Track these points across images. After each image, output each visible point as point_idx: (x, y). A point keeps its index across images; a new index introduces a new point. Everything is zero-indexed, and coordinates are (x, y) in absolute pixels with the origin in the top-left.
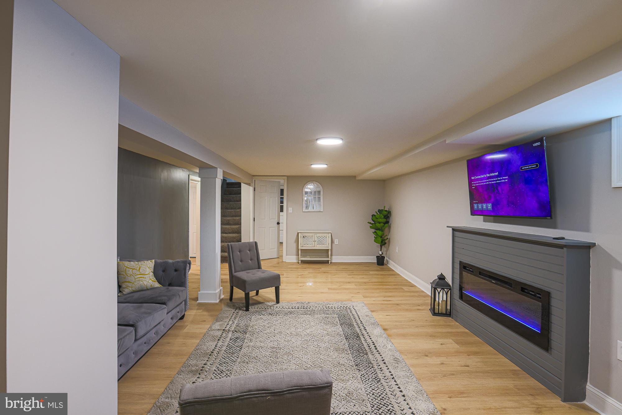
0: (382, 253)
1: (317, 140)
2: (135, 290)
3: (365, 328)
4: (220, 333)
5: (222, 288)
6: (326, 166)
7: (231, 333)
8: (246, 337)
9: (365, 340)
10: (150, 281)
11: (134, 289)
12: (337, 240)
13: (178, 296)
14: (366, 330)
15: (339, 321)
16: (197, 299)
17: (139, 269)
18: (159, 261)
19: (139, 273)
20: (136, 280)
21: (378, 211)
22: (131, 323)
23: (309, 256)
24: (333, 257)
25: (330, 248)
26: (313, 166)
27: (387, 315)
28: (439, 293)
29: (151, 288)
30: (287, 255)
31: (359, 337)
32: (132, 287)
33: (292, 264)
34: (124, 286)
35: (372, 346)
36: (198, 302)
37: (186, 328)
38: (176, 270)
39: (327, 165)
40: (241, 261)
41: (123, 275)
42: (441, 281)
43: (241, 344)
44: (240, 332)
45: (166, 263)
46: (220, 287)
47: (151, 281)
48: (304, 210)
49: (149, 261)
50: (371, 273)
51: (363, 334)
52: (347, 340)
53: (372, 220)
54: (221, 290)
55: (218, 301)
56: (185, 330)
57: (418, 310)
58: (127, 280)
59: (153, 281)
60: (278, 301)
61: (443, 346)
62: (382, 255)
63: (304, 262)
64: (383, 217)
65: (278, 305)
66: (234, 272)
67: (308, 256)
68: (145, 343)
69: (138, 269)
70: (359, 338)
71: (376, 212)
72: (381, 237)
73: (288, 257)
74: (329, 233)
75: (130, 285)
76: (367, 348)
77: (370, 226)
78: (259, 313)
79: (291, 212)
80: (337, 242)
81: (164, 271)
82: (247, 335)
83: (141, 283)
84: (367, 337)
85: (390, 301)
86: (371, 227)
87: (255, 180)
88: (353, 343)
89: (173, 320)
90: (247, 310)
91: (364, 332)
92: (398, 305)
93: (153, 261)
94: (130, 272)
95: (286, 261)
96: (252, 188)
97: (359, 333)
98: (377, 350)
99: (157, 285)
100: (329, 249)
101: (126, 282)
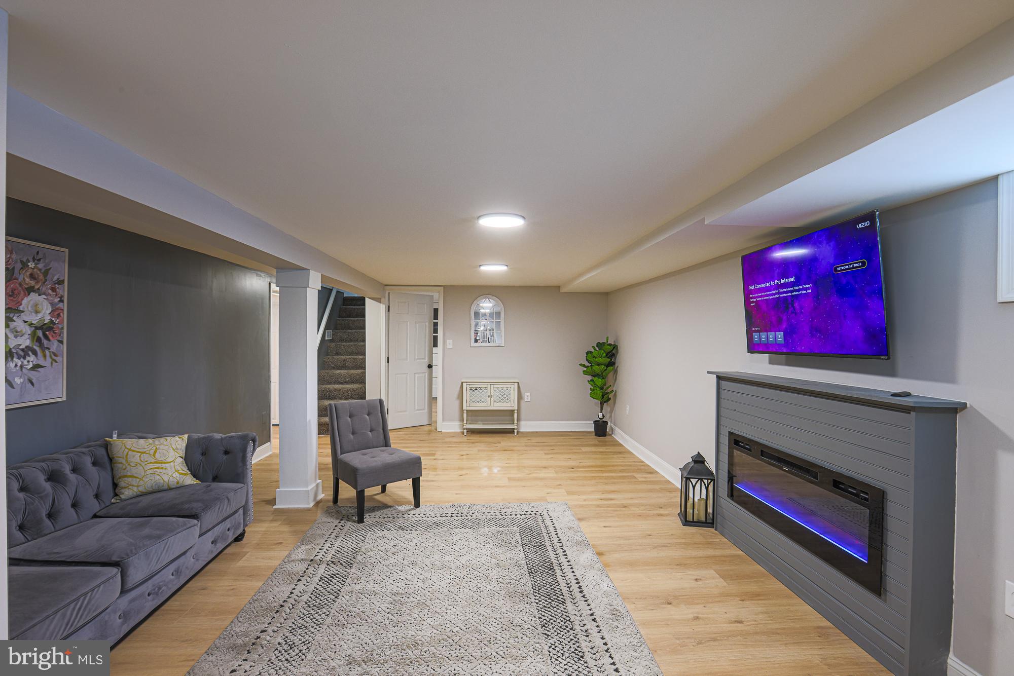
0: (603, 416)
1: (479, 217)
2: (144, 491)
3: (565, 551)
4: (305, 565)
5: (319, 481)
6: (505, 268)
7: (323, 566)
8: (351, 573)
9: (563, 575)
10: (176, 475)
11: (141, 489)
12: (529, 394)
13: (226, 501)
14: (566, 555)
15: (521, 539)
16: (273, 502)
17: (155, 452)
18: (195, 436)
19: (153, 460)
20: (148, 473)
21: (597, 346)
22: (115, 558)
23: (482, 421)
24: (522, 423)
25: (516, 408)
26: (483, 268)
27: (605, 527)
28: (694, 487)
29: (178, 486)
30: (443, 421)
31: (553, 569)
32: (138, 486)
33: (453, 435)
34: (122, 484)
35: (575, 587)
36: (275, 507)
37: (244, 559)
38: (226, 452)
39: (507, 266)
40: (353, 434)
41: (122, 463)
42: (698, 466)
43: (338, 588)
44: (341, 564)
45: (209, 439)
46: (316, 480)
47: (178, 475)
48: (473, 344)
49: (177, 438)
50: (585, 449)
51: (560, 564)
52: (530, 575)
53: (587, 360)
54: (317, 485)
55: (311, 505)
56: (241, 563)
57: (659, 515)
58: (129, 474)
59: (181, 474)
60: (417, 504)
61: (700, 582)
62: (603, 419)
63: (472, 432)
64: (605, 354)
65: (417, 511)
66: (340, 453)
67: (480, 422)
68: (149, 595)
69: (152, 452)
70: (553, 572)
71: (593, 347)
72: (602, 388)
73: (444, 423)
74: (514, 382)
75: (134, 482)
76: (565, 590)
77: (584, 371)
78: (382, 526)
79: (451, 347)
80: (529, 398)
81: (203, 454)
82: (353, 570)
83: (158, 478)
84: (567, 569)
85: (611, 499)
86: (585, 373)
87: (389, 293)
88: (541, 580)
89: (215, 545)
90: (361, 520)
91: (562, 559)
92: (625, 507)
93: (186, 436)
94: (136, 458)
95: (443, 431)
96: (384, 306)
97: (554, 562)
98: (582, 595)
99: (190, 480)
100: (514, 410)
101: (125, 476)
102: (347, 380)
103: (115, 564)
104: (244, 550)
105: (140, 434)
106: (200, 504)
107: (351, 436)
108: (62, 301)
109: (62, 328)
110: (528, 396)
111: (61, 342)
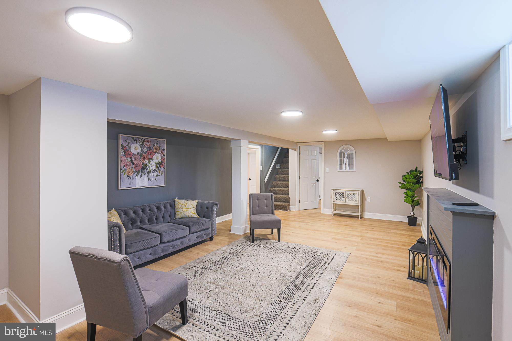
0: (414, 214)
2: (182, 217)
3: (323, 272)
4: (223, 252)
5: (247, 225)
6: (336, 132)
7: (228, 254)
9: (311, 280)
10: (191, 213)
11: (181, 216)
12: (370, 198)
13: (202, 224)
14: (322, 274)
15: (309, 263)
17: (186, 205)
18: (200, 201)
19: (185, 207)
20: (183, 211)
21: (410, 172)
23: (343, 210)
24: (366, 213)
25: (359, 205)
26: (324, 132)
27: (358, 268)
29: (192, 217)
30: (324, 208)
31: (310, 277)
32: (180, 215)
33: (326, 215)
34: (176, 214)
35: (311, 286)
36: (230, 232)
37: (208, 246)
38: (207, 208)
39: (337, 131)
40: (258, 207)
41: (177, 207)
44: (233, 255)
45: (203, 203)
46: (246, 224)
47: (192, 213)
48: (339, 170)
49: (194, 201)
51: (315, 276)
52: (297, 276)
53: (403, 180)
54: (246, 227)
55: (242, 234)
56: (206, 247)
57: (397, 270)
58: (178, 211)
59: (193, 213)
60: (279, 241)
62: (414, 215)
63: (335, 214)
64: (413, 177)
65: (279, 243)
66: (252, 214)
67: (342, 211)
68: (171, 247)
69: (185, 205)
70: (308, 278)
71: (407, 173)
72: (411, 197)
73: (325, 209)
74: (358, 191)
75: (179, 213)
76: (305, 286)
77: (400, 186)
78: (259, 245)
79: (328, 171)
80: (370, 199)
81: (201, 208)
82: (235, 257)
83: (186, 213)
84: (316, 279)
86: (401, 187)
87: (300, 146)
88: (299, 279)
89: (198, 238)
90: (253, 242)
91: (318, 275)
92: (382, 262)
93: (197, 201)
94: (180, 206)
95: (324, 213)
96: (297, 152)
97: (313, 274)
98: (311, 290)
99: (196, 216)
100: (359, 206)
101: (177, 211)
102: (284, 186)
103: (159, 234)
104: (210, 244)
105: (187, 199)
106: (192, 223)
107: (257, 208)
108: (164, 156)
109: (164, 164)
110: (369, 199)
111: (164, 168)
